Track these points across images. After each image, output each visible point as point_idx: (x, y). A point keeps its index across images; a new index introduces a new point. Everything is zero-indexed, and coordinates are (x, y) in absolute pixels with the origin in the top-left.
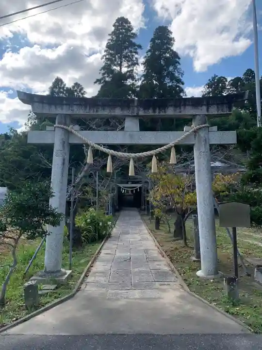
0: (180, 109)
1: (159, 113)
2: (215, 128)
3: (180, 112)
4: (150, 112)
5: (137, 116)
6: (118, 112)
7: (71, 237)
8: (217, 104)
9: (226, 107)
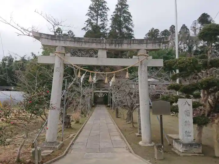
0: (131, 45)
1: (118, 47)
2: (151, 57)
3: (131, 47)
4: (113, 47)
5: (105, 49)
6: (94, 46)
7: (63, 122)
8: (152, 43)
9: (157, 45)
